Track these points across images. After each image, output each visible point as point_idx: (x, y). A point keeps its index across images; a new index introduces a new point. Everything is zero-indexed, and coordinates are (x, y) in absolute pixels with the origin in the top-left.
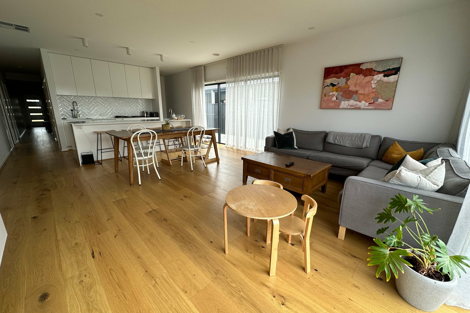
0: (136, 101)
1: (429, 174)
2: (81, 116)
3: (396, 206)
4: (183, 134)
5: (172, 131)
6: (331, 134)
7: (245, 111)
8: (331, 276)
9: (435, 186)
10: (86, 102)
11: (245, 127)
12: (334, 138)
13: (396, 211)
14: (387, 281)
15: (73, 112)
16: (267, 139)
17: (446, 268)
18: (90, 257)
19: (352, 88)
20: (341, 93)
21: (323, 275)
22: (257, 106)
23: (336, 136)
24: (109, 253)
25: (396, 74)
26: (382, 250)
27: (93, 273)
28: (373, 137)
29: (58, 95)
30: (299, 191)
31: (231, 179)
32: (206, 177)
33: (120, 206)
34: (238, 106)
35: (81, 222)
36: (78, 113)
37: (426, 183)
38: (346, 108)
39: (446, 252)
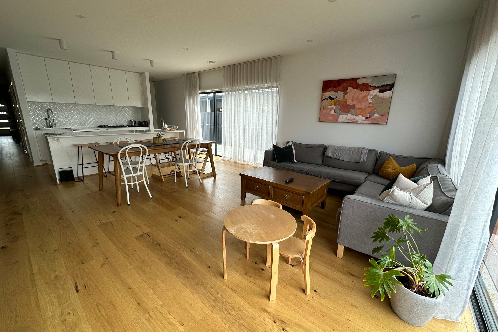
0: (122, 109)
1: (419, 193)
2: (57, 125)
3: (390, 226)
4: (177, 148)
5: (164, 145)
6: (330, 148)
7: (243, 122)
8: (330, 297)
9: (425, 204)
10: (63, 109)
11: (243, 139)
12: (333, 152)
13: (390, 231)
14: (382, 301)
15: (48, 121)
16: (266, 153)
17: (432, 288)
18: (73, 291)
19: (350, 102)
20: (340, 107)
21: (322, 296)
22: (255, 118)
23: (334, 150)
24: (96, 286)
25: (390, 90)
26: (377, 271)
27: (77, 310)
28: (370, 151)
29: (29, 102)
30: (299, 208)
31: (229, 196)
32: (202, 194)
33: (107, 230)
34: (235, 117)
35: (61, 250)
36: (54, 121)
37: (417, 201)
38: (344, 122)
39: (432, 272)
